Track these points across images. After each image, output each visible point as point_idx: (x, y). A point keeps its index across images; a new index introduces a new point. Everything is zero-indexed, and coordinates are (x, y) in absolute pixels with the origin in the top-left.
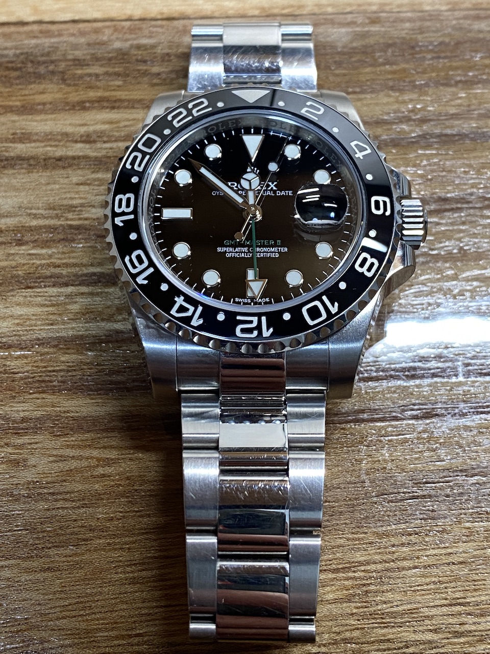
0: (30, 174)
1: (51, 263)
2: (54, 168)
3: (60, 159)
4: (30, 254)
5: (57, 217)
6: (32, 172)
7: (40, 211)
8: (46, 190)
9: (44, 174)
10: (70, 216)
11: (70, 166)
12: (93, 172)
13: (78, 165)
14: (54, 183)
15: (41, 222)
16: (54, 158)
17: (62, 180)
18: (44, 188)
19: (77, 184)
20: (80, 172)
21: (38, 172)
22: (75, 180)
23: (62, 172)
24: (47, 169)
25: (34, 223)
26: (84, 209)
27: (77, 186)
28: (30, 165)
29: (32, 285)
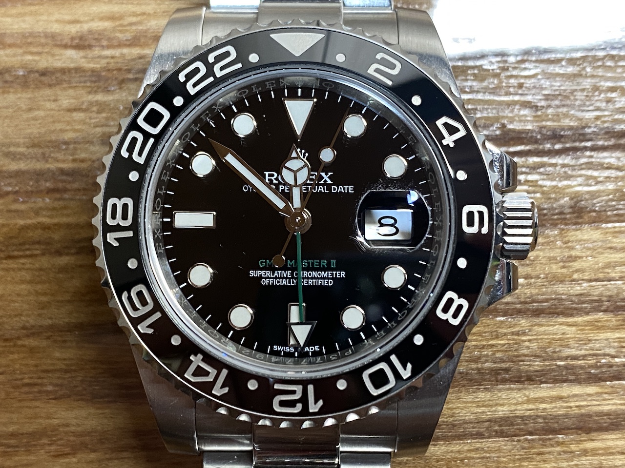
0: (6, 95)
1: (39, 223)
2: (37, 87)
3: (44, 73)
4: (9, 211)
5: (45, 158)
6: (9, 92)
7: (22, 150)
8: (28, 120)
9: (24, 95)
10: (60, 156)
11: (59, 83)
12: (90, 93)
13: (69, 82)
14: (38, 109)
15: (22, 166)
16: (37, 71)
17: (48, 105)
18: (25, 116)
19: (70, 110)
20: (71, 92)
21: (15, 92)
22: (65, 103)
23: (48, 92)
24: (28, 87)
25: (14, 166)
26: (79, 146)
27: (69, 114)
28: (6, 82)
29: (16, 253)
